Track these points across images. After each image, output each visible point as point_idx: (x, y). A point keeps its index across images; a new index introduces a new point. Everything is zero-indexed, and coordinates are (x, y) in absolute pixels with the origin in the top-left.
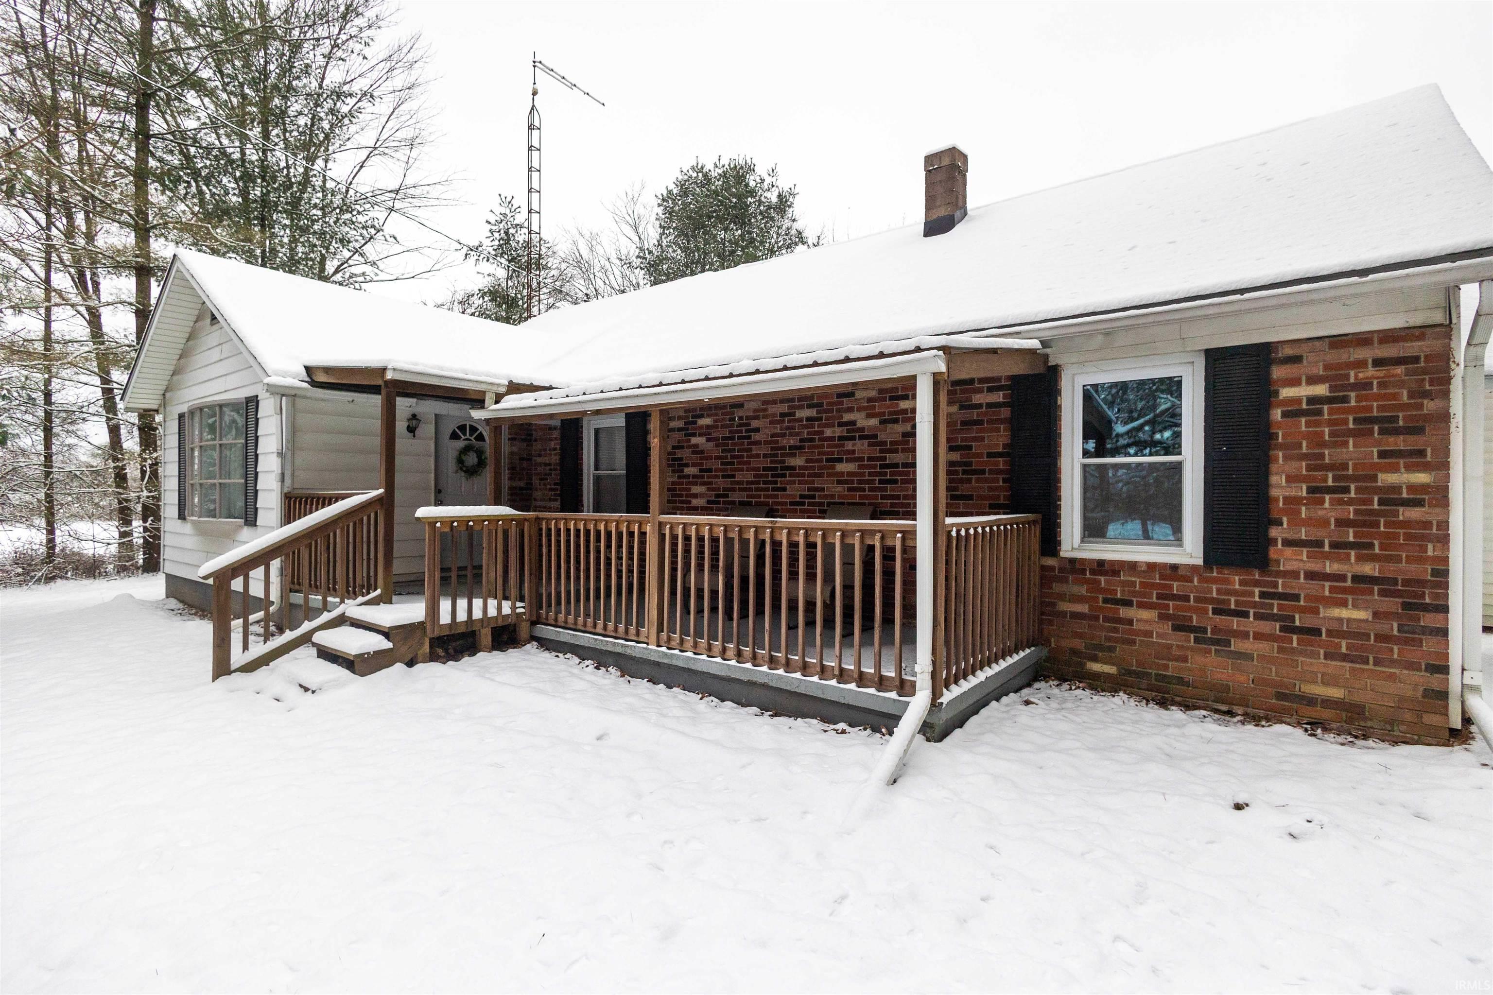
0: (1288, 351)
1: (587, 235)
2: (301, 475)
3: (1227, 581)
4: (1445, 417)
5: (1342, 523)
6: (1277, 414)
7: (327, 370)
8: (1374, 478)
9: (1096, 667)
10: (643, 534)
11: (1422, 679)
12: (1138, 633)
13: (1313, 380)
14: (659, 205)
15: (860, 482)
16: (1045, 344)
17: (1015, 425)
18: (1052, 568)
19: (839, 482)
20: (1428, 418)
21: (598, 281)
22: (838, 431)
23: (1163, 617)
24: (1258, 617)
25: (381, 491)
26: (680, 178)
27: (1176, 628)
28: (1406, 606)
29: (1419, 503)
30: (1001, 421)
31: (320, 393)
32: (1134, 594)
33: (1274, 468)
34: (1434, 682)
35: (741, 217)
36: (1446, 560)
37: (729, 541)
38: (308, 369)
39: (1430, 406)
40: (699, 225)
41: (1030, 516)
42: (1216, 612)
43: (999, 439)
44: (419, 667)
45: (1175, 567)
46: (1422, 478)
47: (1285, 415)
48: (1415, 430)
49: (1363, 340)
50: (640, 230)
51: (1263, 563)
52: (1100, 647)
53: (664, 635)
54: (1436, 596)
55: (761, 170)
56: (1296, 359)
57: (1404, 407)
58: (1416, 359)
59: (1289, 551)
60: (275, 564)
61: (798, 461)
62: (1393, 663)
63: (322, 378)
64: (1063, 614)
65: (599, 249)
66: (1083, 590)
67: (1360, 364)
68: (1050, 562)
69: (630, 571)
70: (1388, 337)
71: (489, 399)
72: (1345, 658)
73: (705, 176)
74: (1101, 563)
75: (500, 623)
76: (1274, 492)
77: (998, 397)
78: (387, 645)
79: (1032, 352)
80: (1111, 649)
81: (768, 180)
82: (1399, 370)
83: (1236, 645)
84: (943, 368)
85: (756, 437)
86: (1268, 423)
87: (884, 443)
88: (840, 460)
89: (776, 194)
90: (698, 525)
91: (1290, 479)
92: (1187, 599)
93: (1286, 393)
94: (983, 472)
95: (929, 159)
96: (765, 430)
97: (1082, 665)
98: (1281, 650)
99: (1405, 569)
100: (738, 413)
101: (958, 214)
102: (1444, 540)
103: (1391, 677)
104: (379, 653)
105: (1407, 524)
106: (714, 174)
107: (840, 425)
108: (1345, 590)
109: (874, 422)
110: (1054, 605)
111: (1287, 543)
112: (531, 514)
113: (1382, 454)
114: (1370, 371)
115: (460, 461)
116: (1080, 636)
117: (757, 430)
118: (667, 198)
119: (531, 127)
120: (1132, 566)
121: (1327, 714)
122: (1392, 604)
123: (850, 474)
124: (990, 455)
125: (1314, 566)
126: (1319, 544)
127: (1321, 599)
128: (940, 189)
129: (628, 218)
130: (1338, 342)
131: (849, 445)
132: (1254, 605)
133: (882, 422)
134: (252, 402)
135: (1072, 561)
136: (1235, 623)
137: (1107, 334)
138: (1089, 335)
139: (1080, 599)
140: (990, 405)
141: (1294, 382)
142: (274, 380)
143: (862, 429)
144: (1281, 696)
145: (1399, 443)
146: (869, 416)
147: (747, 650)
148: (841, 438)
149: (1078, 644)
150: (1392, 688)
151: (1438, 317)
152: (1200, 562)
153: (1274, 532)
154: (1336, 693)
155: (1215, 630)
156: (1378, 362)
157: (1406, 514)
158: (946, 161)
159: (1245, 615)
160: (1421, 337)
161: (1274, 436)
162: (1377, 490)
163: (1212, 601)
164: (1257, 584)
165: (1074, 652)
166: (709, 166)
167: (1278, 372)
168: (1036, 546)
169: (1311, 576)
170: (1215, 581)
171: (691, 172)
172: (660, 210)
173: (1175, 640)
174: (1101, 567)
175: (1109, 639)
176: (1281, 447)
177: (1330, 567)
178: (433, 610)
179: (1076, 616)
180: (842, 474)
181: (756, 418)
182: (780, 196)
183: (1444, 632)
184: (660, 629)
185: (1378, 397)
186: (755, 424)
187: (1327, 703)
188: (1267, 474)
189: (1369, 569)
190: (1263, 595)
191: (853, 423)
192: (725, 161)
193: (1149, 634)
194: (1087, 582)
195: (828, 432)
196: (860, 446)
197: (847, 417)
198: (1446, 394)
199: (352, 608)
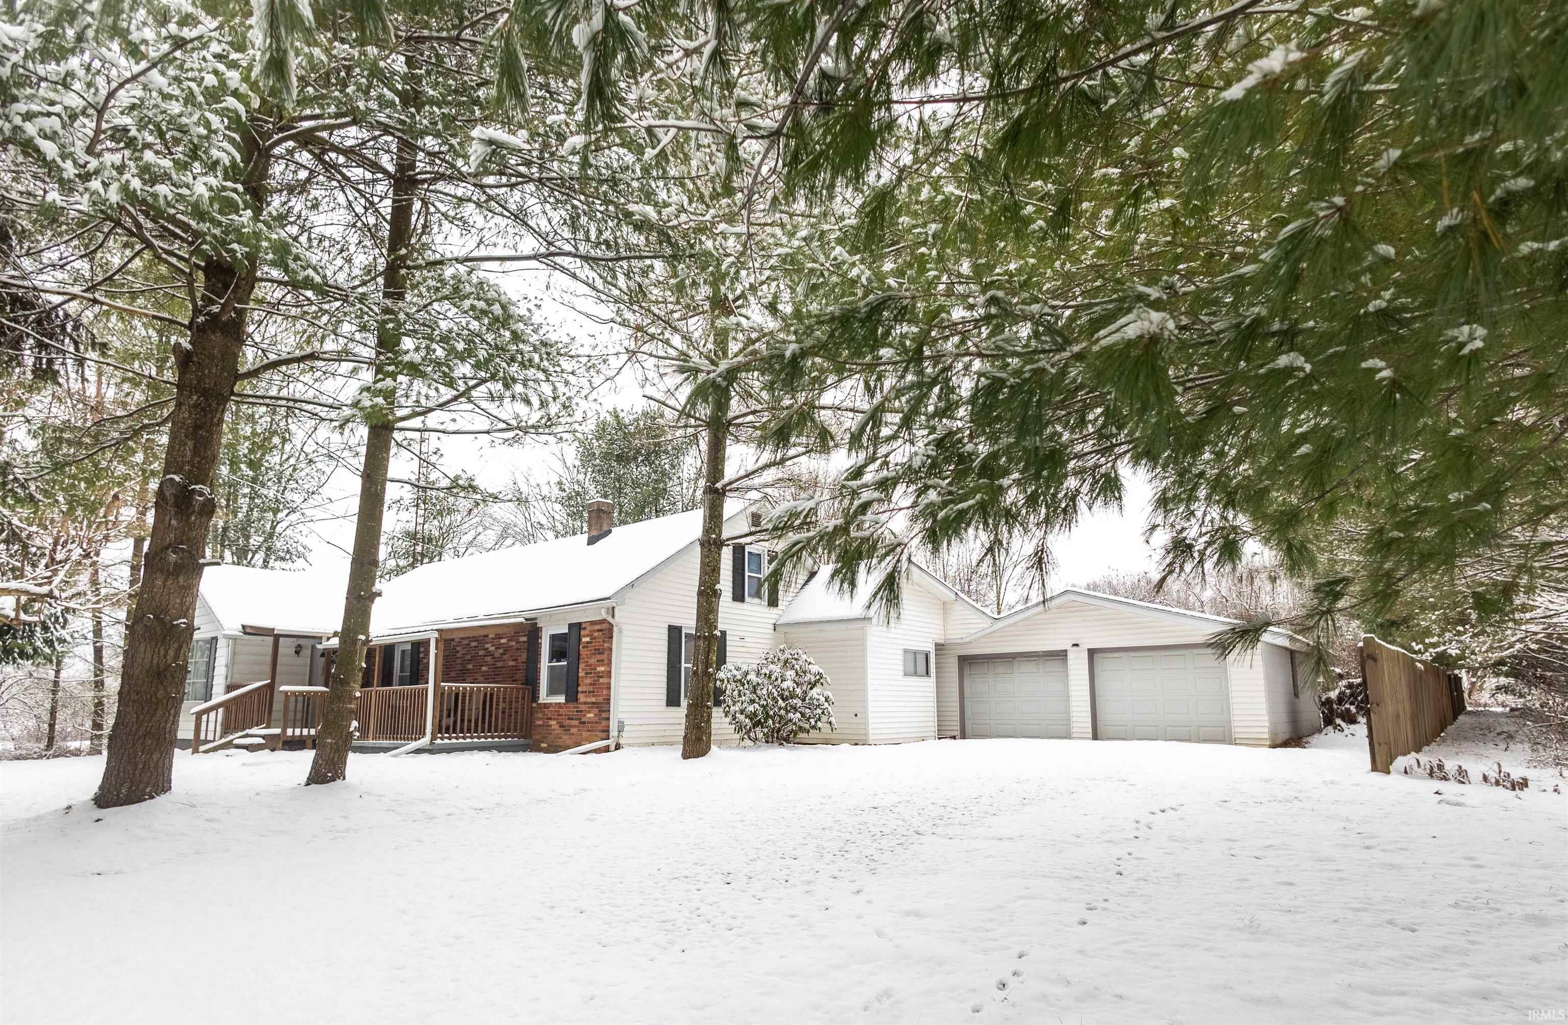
0: (584, 625)
2: (236, 676)
4: (609, 649)
5: (590, 684)
6: (581, 647)
7: (251, 627)
8: (598, 668)
9: (542, 745)
13: (588, 636)
18: (535, 707)
20: (605, 649)
23: (557, 722)
24: (576, 718)
25: (269, 679)
27: (560, 726)
28: (600, 711)
29: (603, 677)
30: (526, 649)
31: (247, 637)
32: (551, 714)
33: (580, 666)
36: (609, 695)
38: (243, 627)
39: (608, 645)
42: (568, 719)
43: (524, 657)
45: (560, 703)
46: (603, 669)
47: (583, 647)
48: (603, 653)
51: (576, 700)
54: (607, 707)
56: (585, 629)
57: (601, 646)
58: (604, 630)
59: (581, 695)
60: (221, 710)
62: (597, 731)
63: (248, 630)
64: (537, 725)
66: (542, 715)
67: (595, 631)
68: (534, 704)
71: (324, 640)
72: (590, 731)
74: (545, 704)
76: (580, 675)
77: (525, 639)
78: (265, 740)
80: (546, 737)
82: (601, 633)
83: (571, 730)
86: (579, 650)
91: (582, 670)
92: (561, 715)
93: (583, 639)
94: (520, 669)
98: (579, 730)
99: (601, 699)
100: (453, 643)
102: (610, 689)
104: (261, 743)
105: (601, 683)
108: (590, 708)
109: (493, 648)
110: (533, 720)
111: (582, 692)
113: (599, 660)
114: (596, 634)
116: (539, 733)
120: (552, 704)
122: (597, 711)
124: (522, 663)
125: (585, 700)
126: (586, 692)
127: (586, 711)
130: (593, 622)
132: (575, 715)
134: (215, 640)
135: (542, 703)
136: (571, 722)
139: (540, 718)
141: (585, 636)
142: (226, 632)
145: (600, 657)
146: (492, 646)
149: (539, 737)
151: (608, 616)
152: (565, 701)
153: (579, 689)
155: (568, 726)
156: (598, 631)
157: (601, 680)
159: (571, 718)
160: (605, 623)
161: (580, 655)
162: (598, 672)
163: (567, 715)
164: (575, 708)
165: (538, 740)
167: (582, 632)
168: (530, 698)
169: (585, 703)
170: (568, 708)
173: (560, 731)
174: (548, 705)
176: (582, 659)
177: (589, 700)
178: (284, 731)
179: (540, 726)
183: (608, 719)
185: (597, 642)
190: (576, 711)
193: (554, 729)
194: (544, 711)
197: (486, 646)
199: (248, 731)
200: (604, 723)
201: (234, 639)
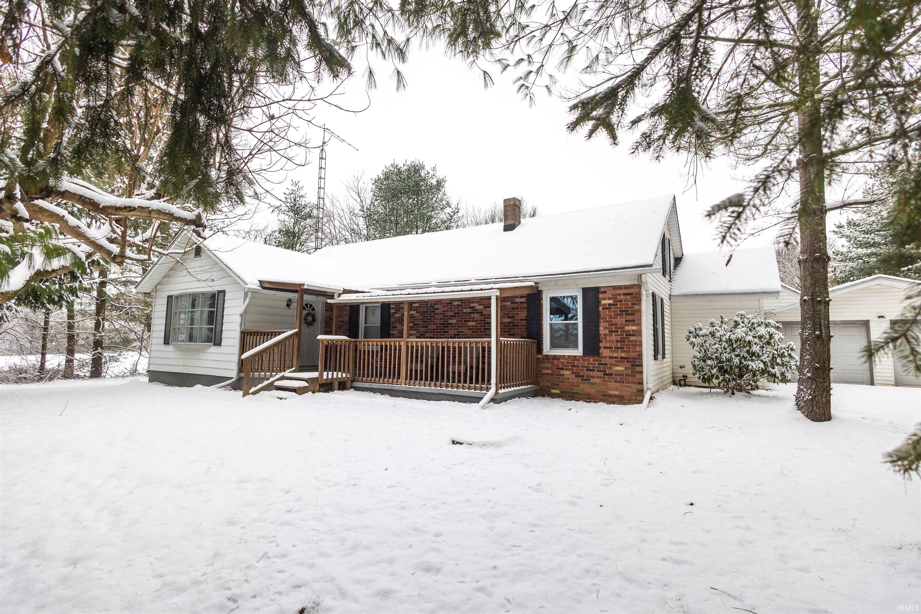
0: (603, 290)
1: (330, 197)
2: (248, 324)
3: (589, 360)
4: (640, 311)
5: (617, 341)
6: (601, 308)
7: (270, 282)
8: (624, 328)
9: (553, 391)
10: (400, 346)
11: (635, 387)
12: (565, 379)
13: (609, 299)
14: (373, 184)
15: (477, 329)
16: (536, 283)
17: (529, 309)
18: (540, 358)
19: (469, 329)
20: (635, 311)
21: (336, 221)
22: (469, 310)
23: (572, 373)
24: (598, 371)
25: (297, 330)
26: (385, 170)
27: (576, 376)
28: (632, 365)
29: (634, 335)
30: (525, 308)
31: (265, 291)
32: (564, 366)
33: (600, 325)
34: (639, 387)
35: (417, 193)
36: (641, 351)
37: (432, 347)
38: (259, 282)
39: (636, 307)
40: (394, 196)
41: (532, 340)
42: (587, 370)
43: (523, 314)
44: (316, 394)
45: (575, 356)
46: (635, 328)
47: (603, 309)
48: (633, 314)
49: (620, 287)
50: (362, 195)
51: (598, 354)
52: (554, 385)
53: (408, 381)
54: (639, 362)
55: (428, 167)
56: (605, 292)
57: (630, 307)
58: (632, 294)
59: (604, 350)
61: (453, 321)
62: (630, 382)
63: (265, 285)
64: (544, 374)
65: (337, 204)
66: (549, 365)
67: (620, 295)
68: (540, 356)
69: (381, 367)
70: (626, 287)
71: (336, 296)
72: (619, 382)
73: (399, 170)
74: (555, 356)
75: (342, 380)
76: (601, 332)
77: (523, 300)
78: (306, 384)
79: (532, 286)
80: (558, 385)
81: (431, 173)
82: (629, 297)
83: (592, 380)
84: (499, 294)
85: (437, 312)
86: (598, 311)
87: (485, 315)
88: (469, 321)
89: (435, 180)
90: (421, 342)
91: (604, 328)
92: (579, 366)
93: (603, 302)
94: (518, 326)
95: (505, 201)
96: (441, 309)
97: (550, 391)
98: (603, 381)
99: (633, 355)
100: (430, 302)
101: (517, 223)
102: (641, 345)
103: (630, 387)
104: (305, 387)
105: (632, 341)
106: (403, 169)
107: (470, 308)
108: (618, 361)
109: (481, 307)
110: (541, 371)
111: (605, 348)
112: (353, 340)
113: (626, 321)
114: (622, 297)
115: (306, 319)
116: (548, 381)
117: (437, 309)
118: (377, 181)
119: (321, 158)
120: (564, 356)
121: (615, 399)
122: (629, 365)
123: (473, 326)
124: (521, 320)
125: (610, 355)
126: (611, 348)
127: (612, 364)
128: (509, 213)
129: (354, 189)
130: (615, 288)
131: (473, 316)
132: (596, 367)
133: (485, 307)
134: (221, 293)
135: (546, 356)
136: (592, 373)
137: (556, 281)
138: (550, 281)
139: (549, 368)
140: (521, 303)
141: (605, 299)
142: (250, 286)
143: (477, 310)
144: (603, 395)
145: (629, 318)
146: (480, 305)
147: (438, 383)
148: (470, 313)
149: (548, 384)
150: (629, 390)
151: (636, 282)
152: (582, 355)
153: (601, 344)
154: (617, 393)
155: (587, 376)
156: (624, 294)
157: (632, 338)
158: (512, 203)
159: (594, 371)
160: (633, 288)
161: (600, 315)
162: (625, 331)
163: (585, 367)
164: (597, 361)
165: (547, 386)
166: (401, 165)
167: (601, 296)
168: (535, 350)
169: (611, 357)
170: (586, 360)
171: (391, 168)
172: (373, 187)
173: (576, 380)
174: (555, 357)
175: (558, 381)
176: (603, 318)
177: (615, 355)
178: (321, 375)
179: (548, 374)
180: (470, 326)
181: (437, 304)
182: (437, 181)
183: (642, 372)
184: (406, 379)
185: (624, 304)
186: (436, 307)
187: (615, 396)
188: (599, 326)
189: (623, 355)
190: (599, 364)
191: (474, 307)
192: (409, 163)
193: (568, 379)
194: (551, 362)
195: (465, 311)
196: (477, 316)
197: (472, 305)
198: (640, 304)
199: (287, 374)
200: (638, 376)
201: (254, 292)
